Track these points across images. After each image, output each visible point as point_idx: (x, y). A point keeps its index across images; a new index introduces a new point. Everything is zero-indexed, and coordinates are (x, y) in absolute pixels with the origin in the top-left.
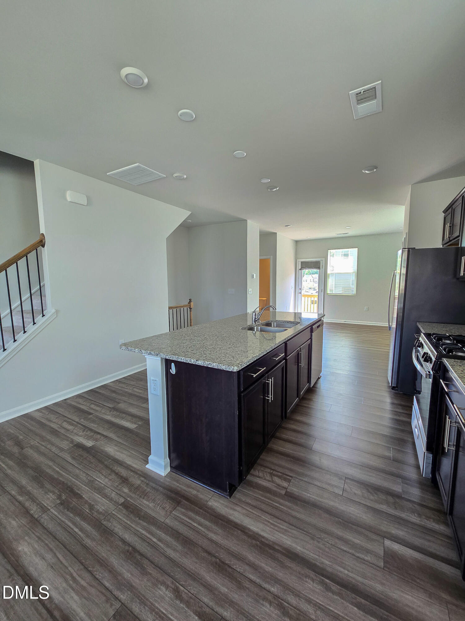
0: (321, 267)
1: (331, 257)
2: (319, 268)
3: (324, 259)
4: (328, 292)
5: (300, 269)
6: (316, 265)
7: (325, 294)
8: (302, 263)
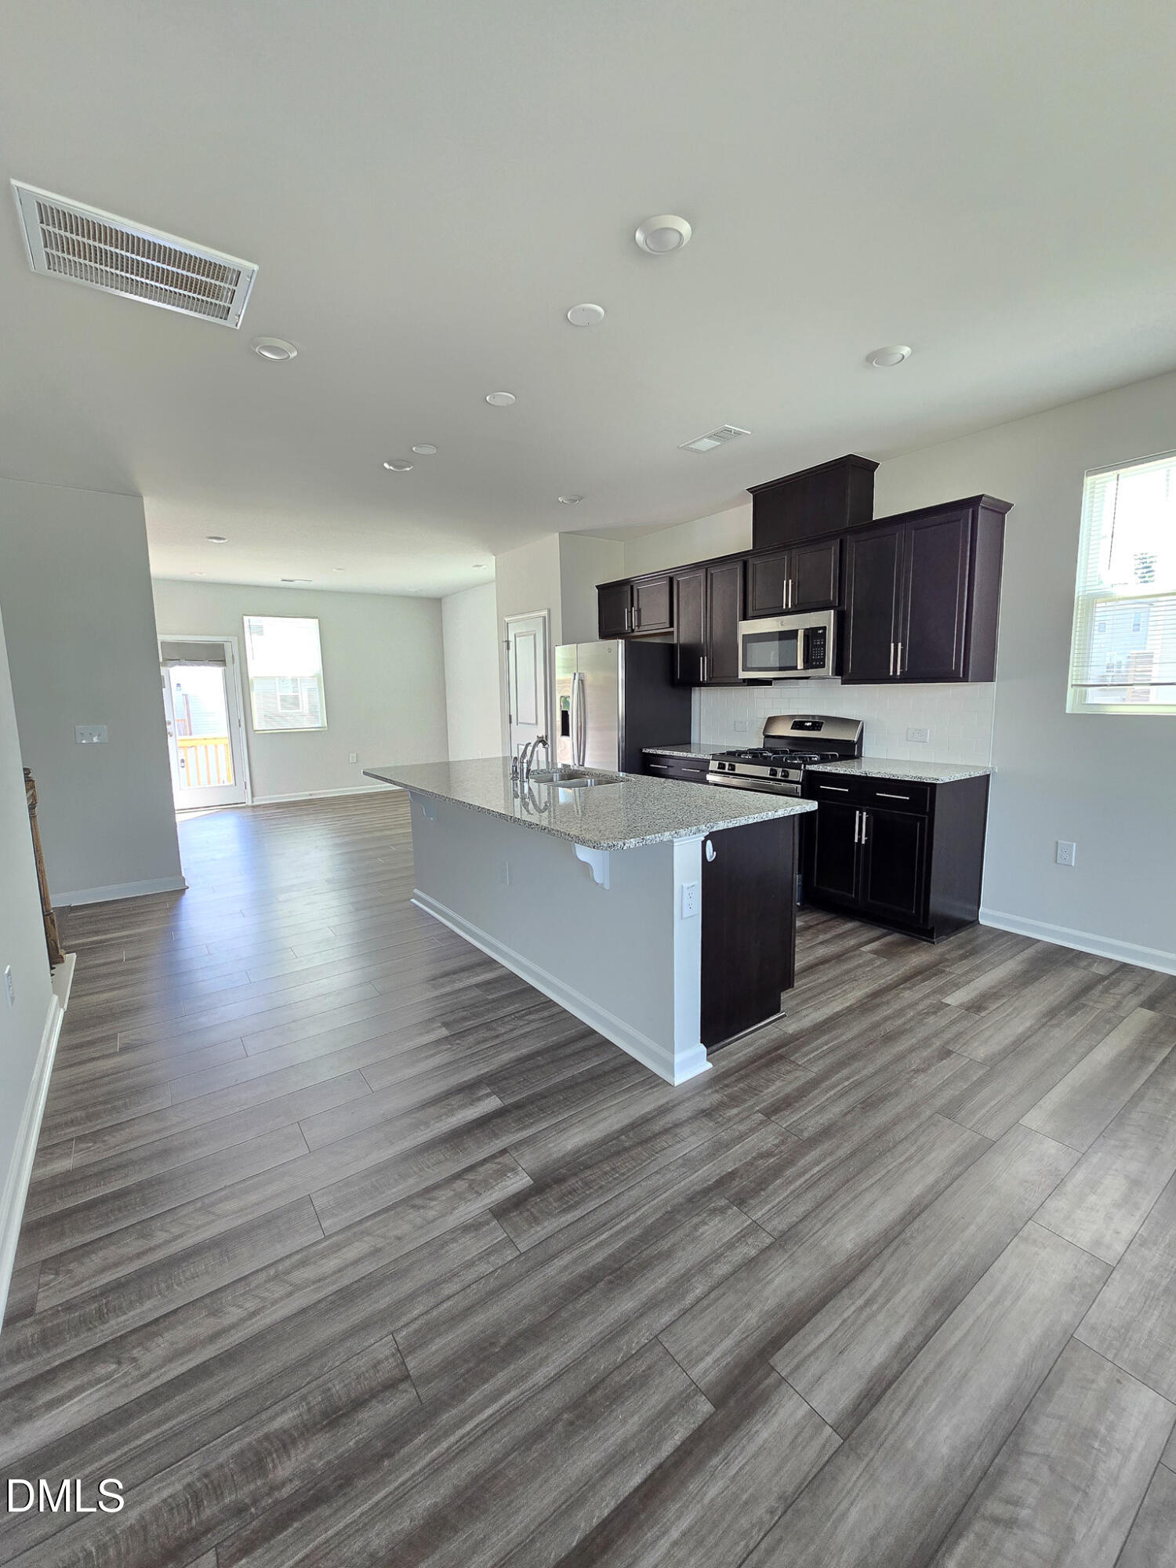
0: (228, 659)
1: (255, 636)
2: (222, 662)
3: (234, 640)
4: (258, 724)
6: (213, 654)
7: (250, 730)
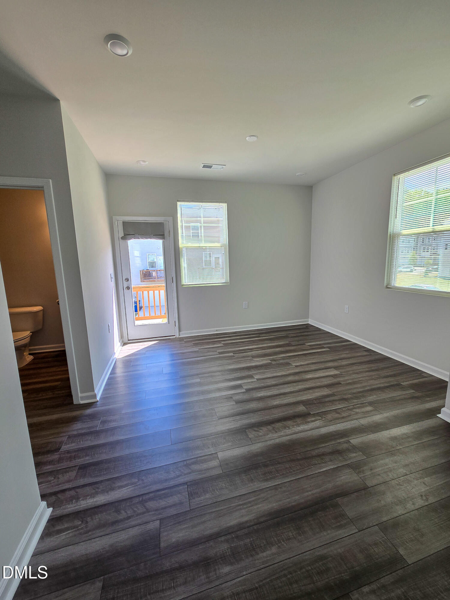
5: (123, 238)
8: (125, 224)
